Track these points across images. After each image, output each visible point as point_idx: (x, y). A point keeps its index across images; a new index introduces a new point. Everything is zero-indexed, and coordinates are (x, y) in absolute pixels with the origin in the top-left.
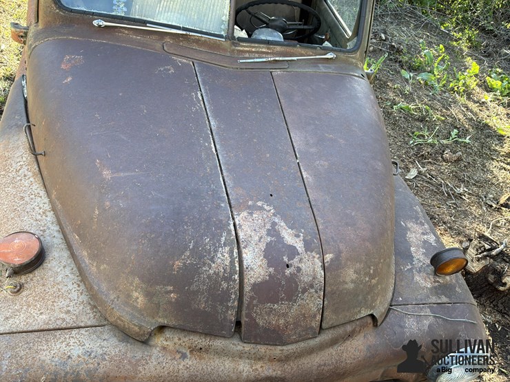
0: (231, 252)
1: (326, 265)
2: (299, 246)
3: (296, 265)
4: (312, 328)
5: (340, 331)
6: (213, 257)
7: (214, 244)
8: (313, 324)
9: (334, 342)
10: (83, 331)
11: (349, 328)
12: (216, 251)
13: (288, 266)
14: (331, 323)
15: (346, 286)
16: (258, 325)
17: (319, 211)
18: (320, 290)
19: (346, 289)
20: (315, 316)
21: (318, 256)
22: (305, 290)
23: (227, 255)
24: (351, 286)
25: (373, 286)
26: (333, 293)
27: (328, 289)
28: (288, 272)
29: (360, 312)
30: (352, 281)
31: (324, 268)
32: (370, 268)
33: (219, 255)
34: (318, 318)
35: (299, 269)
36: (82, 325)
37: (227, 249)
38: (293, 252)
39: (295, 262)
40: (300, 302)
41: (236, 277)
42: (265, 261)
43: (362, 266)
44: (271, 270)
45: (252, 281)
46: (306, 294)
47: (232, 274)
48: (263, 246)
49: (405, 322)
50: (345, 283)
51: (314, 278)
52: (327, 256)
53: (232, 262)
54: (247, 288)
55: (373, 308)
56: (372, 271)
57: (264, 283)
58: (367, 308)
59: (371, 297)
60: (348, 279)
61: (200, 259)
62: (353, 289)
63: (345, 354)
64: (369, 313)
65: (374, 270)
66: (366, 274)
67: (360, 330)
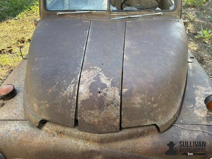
0: (75, 86)
1: (123, 94)
2: (108, 84)
3: (104, 92)
4: (114, 126)
5: (134, 130)
6: (66, 88)
7: (68, 83)
8: (115, 124)
9: (130, 137)
10: (18, 122)
11: (140, 130)
12: (68, 86)
13: (99, 92)
14: (127, 125)
15: (135, 106)
16: (85, 121)
17: (126, 70)
18: (118, 105)
19: (134, 107)
20: (115, 119)
21: (118, 89)
22: (108, 105)
23: (72, 88)
24: (139, 106)
25: (154, 108)
26: (127, 109)
27: (123, 106)
28: (99, 95)
29: (146, 121)
30: (139, 103)
31: (121, 95)
32: (151, 98)
33: (69, 88)
34: (118, 120)
35: (105, 94)
36: (19, 119)
37: (73, 85)
38: (104, 86)
39: (104, 91)
40: (106, 111)
41: (75, 97)
42: (89, 90)
43: (146, 96)
44: (91, 94)
45: (82, 99)
46: (109, 107)
47: (73, 96)
48: (89, 84)
49: (181, 133)
50: (134, 104)
51: (114, 99)
52: (124, 89)
53: (74, 91)
54: (79, 103)
55: (156, 121)
56: (153, 100)
57: (87, 100)
58: (151, 120)
59: (154, 114)
60: (136, 102)
61: (60, 89)
62: (140, 108)
63: (138, 144)
64: (153, 123)
65: (154, 99)
66: (148, 101)
67: (148, 133)
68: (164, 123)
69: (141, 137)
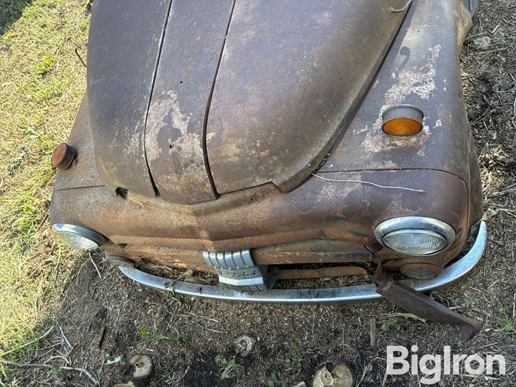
0: (140, 136)
1: (207, 143)
2: (183, 127)
3: (177, 145)
4: (206, 193)
5: (239, 195)
6: (129, 142)
7: (130, 132)
8: (206, 190)
9: (237, 204)
10: (97, 189)
11: (248, 193)
12: (131, 137)
13: (171, 147)
14: (225, 189)
15: (230, 159)
16: (165, 190)
18: (202, 164)
19: (229, 162)
20: (204, 184)
21: (198, 136)
22: (186, 166)
23: (137, 140)
24: (236, 159)
25: (264, 158)
26: (217, 166)
27: (211, 163)
28: (170, 151)
29: (254, 180)
30: (236, 155)
31: (204, 146)
32: (256, 142)
33: (133, 140)
34: (209, 185)
35: (180, 149)
36: (98, 185)
37: (138, 134)
38: (177, 133)
39: (177, 143)
40: (185, 174)
41: (143, 156)
42: (157, 143)
43: (245, 140)
44: (160, 150)
45: (150, 159)
46: (189, 168)
47: (140, 154)
48: (157, 131)
49: (322, 189)
50: (227, 156)
51: (193, 155)
52: (209, 135)
53: (140, 145)
54: (150, 165)
55: (272, 176)
56: (258, 145)
57: (157, 160)
58: (262, 176)
59: (265, 167)
60: (230, 154)
61: (121, 143)
62: (238, 161)
63: (250, 214)
64: (266, 181)
65: (261, 144)
66: (250, 148)
67: (264, 196)
68: (287, 179)
69: (253, 203)
